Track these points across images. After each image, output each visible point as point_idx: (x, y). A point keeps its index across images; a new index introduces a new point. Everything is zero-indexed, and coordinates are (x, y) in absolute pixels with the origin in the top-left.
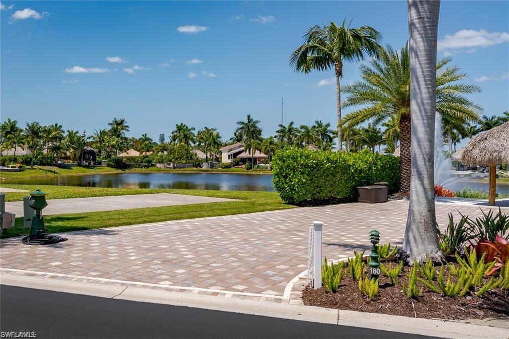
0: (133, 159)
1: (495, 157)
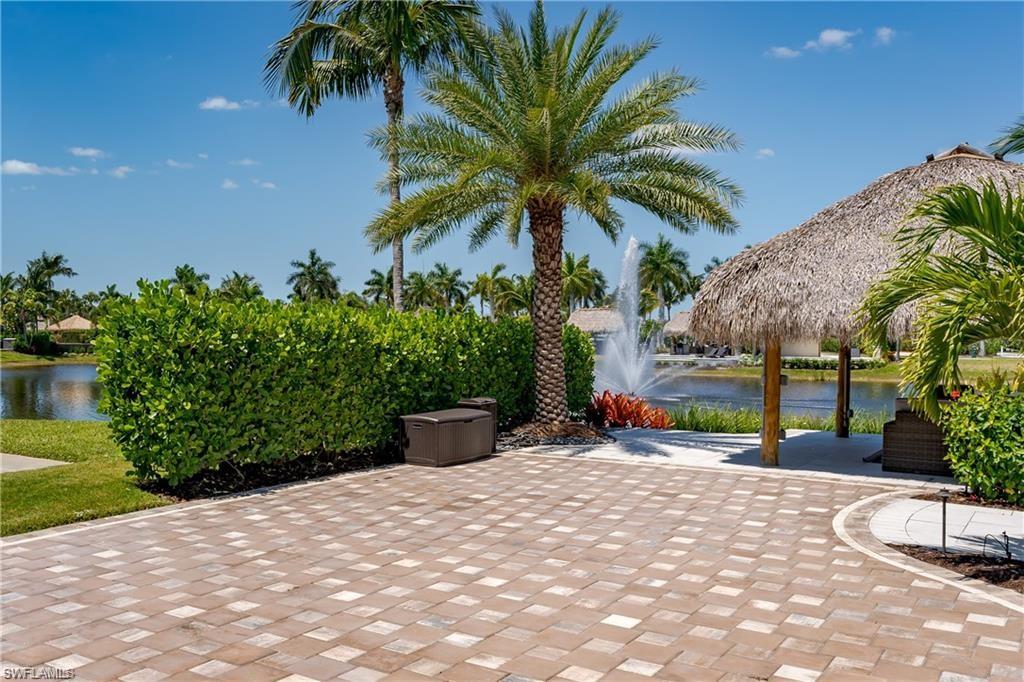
0: (74, 335)
1: (784, 321)
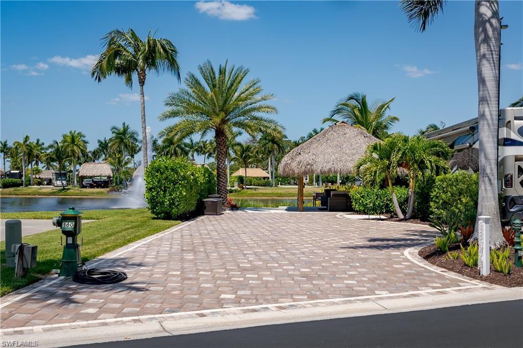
1: (309, 169)
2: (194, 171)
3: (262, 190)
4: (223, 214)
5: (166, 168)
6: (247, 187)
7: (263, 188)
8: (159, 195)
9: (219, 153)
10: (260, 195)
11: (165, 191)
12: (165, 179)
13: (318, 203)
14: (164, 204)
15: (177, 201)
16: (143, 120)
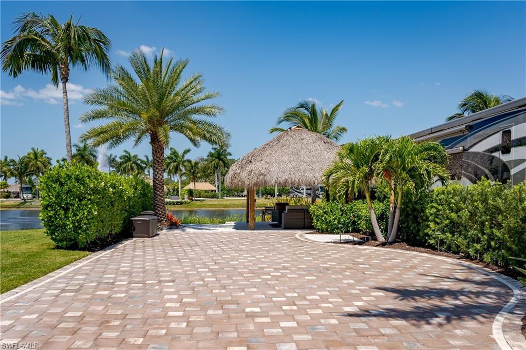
2: (117, 181)
3: (209, 201)
4: (159, 234)
5: (69, 177)
6: (196, 199)
7: (211, 199)
8: (58, 215)
9: (155, 162)
10: (208, 206)
11: (66, 210)
12: (67, 193)
13: (268, 217)
14: (65, 228)
15: (85, 224)
16: (67, 123)
